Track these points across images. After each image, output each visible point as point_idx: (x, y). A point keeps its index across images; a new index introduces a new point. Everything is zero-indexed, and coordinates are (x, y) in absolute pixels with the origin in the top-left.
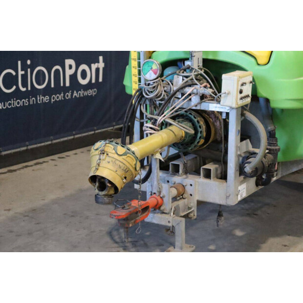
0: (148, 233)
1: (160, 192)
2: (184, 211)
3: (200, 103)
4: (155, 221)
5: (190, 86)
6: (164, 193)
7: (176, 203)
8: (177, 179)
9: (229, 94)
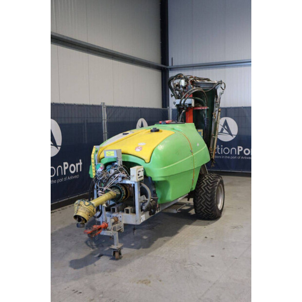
0: (104, 241)
1: (106, 221)
2: (118, 229)
3: (122, 181)
4: (105, 234)
5: (117, 173)
6: (108, 221)
7: (114, 226)
8: (114, 215)
9: (133, 176)
